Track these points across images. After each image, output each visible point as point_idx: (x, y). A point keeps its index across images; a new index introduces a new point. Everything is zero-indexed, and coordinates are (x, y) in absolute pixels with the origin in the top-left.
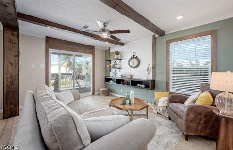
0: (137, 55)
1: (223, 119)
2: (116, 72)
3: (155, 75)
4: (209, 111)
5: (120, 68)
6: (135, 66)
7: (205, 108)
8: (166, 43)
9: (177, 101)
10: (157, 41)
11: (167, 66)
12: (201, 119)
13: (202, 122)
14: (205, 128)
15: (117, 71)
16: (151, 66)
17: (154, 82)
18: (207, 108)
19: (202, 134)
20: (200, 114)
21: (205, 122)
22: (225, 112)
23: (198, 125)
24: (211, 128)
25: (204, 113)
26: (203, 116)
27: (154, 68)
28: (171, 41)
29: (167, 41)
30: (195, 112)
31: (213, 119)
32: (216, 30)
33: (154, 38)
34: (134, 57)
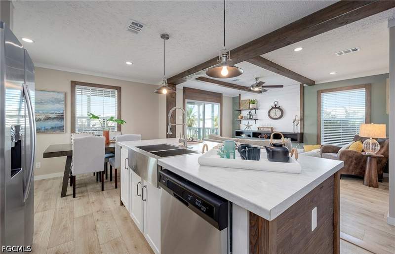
0: (279, 104)
1: (369, 158)
2: (250, 124)
3: (303, 127)
4: (358, 154)
5: (255, 120)
6: (277, 117)
7: (355, 152)
8: (316, 94)
9: (330, 151)
10: (306, 91)
11: (318, 117)
12: (352, 162)
13: (353, 164)
14: (356, 168)
15: (252, 122)
16: (298, 118)
17: (302, 135)
18: (358, 153)
19: (353, 174)
20: (352, 157)
21: (356, 164)
22: (370, 152)
23: (349, 166)
24: (361, 168)
25: (355, 156)
26: (354, 158)
27: (302, 119)
28: (323, 91)
29: (318, 92)
30: (347, 155)
31: (362, 161)
32: (371, 84)
33: (302, 87)
34: (276, 108)
